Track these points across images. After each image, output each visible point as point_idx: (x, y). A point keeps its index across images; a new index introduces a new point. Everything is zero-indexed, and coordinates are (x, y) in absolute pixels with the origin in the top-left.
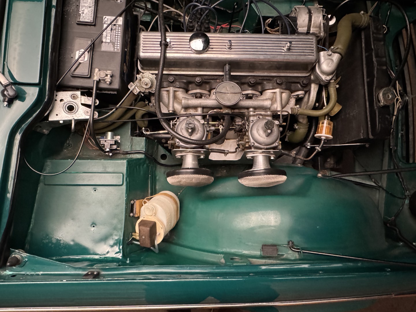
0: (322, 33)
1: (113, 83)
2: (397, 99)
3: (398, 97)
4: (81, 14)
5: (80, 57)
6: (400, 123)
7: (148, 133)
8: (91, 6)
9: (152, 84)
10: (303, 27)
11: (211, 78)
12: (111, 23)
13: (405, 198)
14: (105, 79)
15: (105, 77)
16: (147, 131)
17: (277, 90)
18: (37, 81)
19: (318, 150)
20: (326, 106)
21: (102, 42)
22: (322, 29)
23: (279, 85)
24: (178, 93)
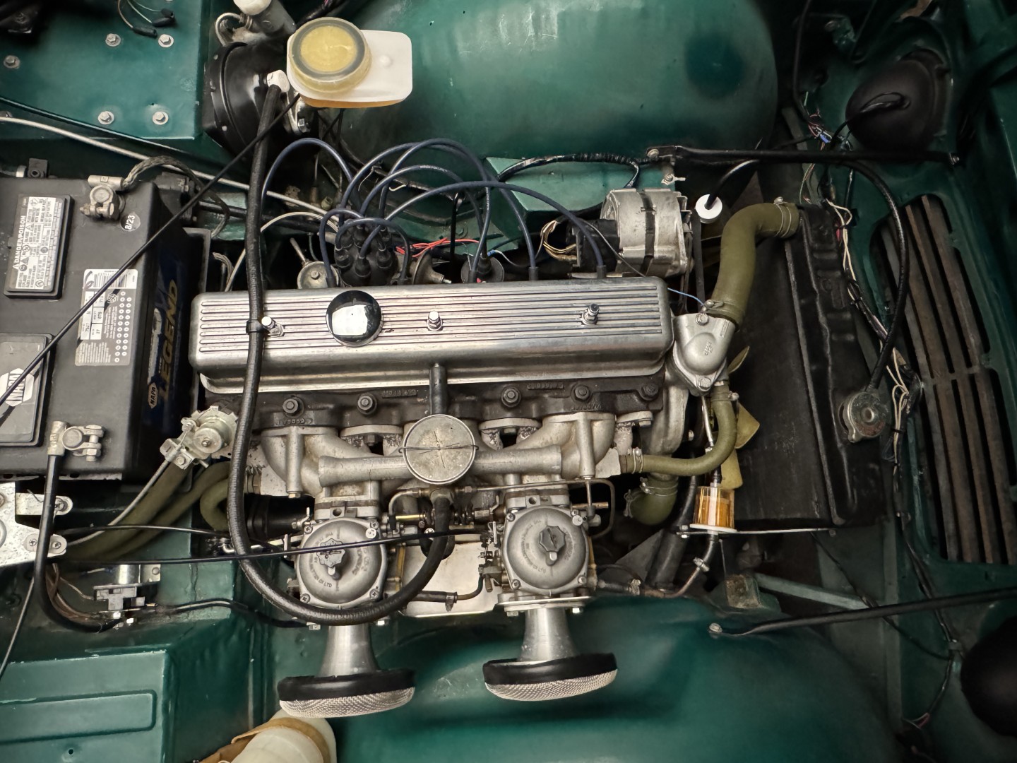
0: (683, 260)
1: (105, 458)
2: (898, 389)
3: (901, 384)
4: (20, 272)
5: (10, 391)
6: (912, 450)
8: (48, 247)
9: (225, 441)
10: (634, 245)
11: (399, 393)
12: (105, 289)
13: (951, 658)
14: (83, 449)
15: (80, 444)
17: (579, 416)
19: (701, 569)
20: (712, 444)
21: (80, 341)
22: (683, 249)
23: (584, 403)
24: (312, 439)
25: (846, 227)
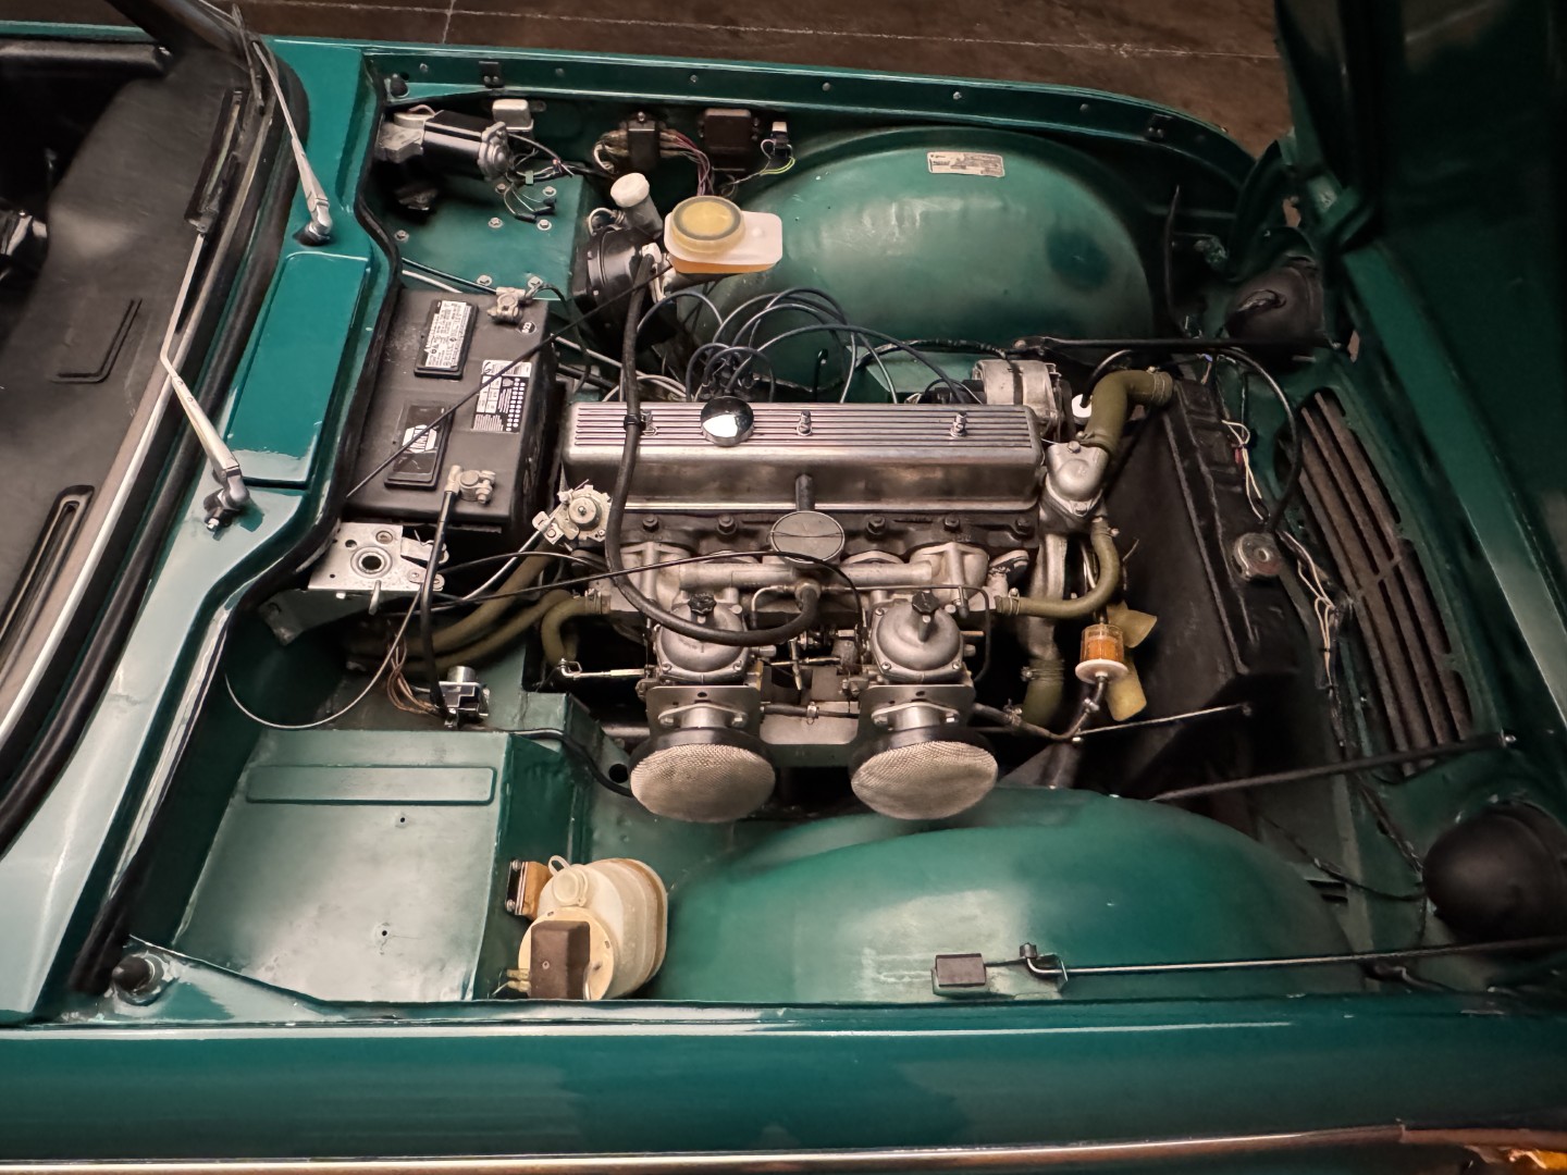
0: (1054, 412)
1: (492, 505)
2: (1321, 603)
3: (1322, 595)
4: (430, 354)
5: (414, 440)
7: (576, 675)
8: (456, 338)
9: (598, 515)
11: (758, 518)
12: (500, 374)
14: (476, 489)
15: (476, 484)
16: (575, 669)
17: (950, 547)
18: (302, 477)
19: (1092, 708)
20: (1093, 585)
21: (476, 413)
23: (954, 531)
24: (668, 558)
25: (1245, 446)
